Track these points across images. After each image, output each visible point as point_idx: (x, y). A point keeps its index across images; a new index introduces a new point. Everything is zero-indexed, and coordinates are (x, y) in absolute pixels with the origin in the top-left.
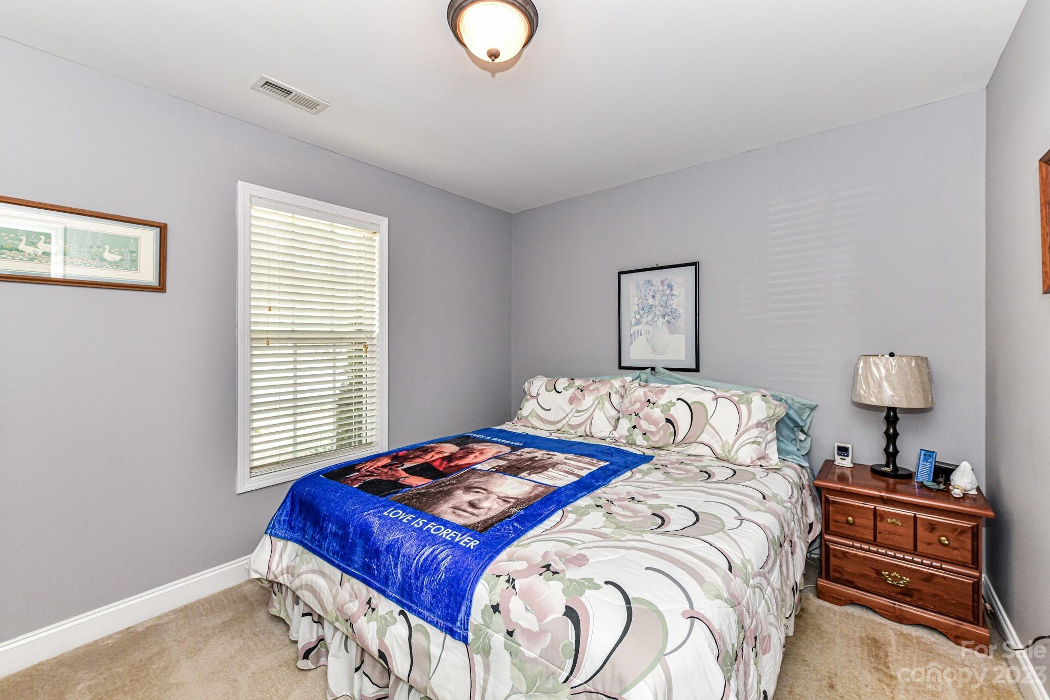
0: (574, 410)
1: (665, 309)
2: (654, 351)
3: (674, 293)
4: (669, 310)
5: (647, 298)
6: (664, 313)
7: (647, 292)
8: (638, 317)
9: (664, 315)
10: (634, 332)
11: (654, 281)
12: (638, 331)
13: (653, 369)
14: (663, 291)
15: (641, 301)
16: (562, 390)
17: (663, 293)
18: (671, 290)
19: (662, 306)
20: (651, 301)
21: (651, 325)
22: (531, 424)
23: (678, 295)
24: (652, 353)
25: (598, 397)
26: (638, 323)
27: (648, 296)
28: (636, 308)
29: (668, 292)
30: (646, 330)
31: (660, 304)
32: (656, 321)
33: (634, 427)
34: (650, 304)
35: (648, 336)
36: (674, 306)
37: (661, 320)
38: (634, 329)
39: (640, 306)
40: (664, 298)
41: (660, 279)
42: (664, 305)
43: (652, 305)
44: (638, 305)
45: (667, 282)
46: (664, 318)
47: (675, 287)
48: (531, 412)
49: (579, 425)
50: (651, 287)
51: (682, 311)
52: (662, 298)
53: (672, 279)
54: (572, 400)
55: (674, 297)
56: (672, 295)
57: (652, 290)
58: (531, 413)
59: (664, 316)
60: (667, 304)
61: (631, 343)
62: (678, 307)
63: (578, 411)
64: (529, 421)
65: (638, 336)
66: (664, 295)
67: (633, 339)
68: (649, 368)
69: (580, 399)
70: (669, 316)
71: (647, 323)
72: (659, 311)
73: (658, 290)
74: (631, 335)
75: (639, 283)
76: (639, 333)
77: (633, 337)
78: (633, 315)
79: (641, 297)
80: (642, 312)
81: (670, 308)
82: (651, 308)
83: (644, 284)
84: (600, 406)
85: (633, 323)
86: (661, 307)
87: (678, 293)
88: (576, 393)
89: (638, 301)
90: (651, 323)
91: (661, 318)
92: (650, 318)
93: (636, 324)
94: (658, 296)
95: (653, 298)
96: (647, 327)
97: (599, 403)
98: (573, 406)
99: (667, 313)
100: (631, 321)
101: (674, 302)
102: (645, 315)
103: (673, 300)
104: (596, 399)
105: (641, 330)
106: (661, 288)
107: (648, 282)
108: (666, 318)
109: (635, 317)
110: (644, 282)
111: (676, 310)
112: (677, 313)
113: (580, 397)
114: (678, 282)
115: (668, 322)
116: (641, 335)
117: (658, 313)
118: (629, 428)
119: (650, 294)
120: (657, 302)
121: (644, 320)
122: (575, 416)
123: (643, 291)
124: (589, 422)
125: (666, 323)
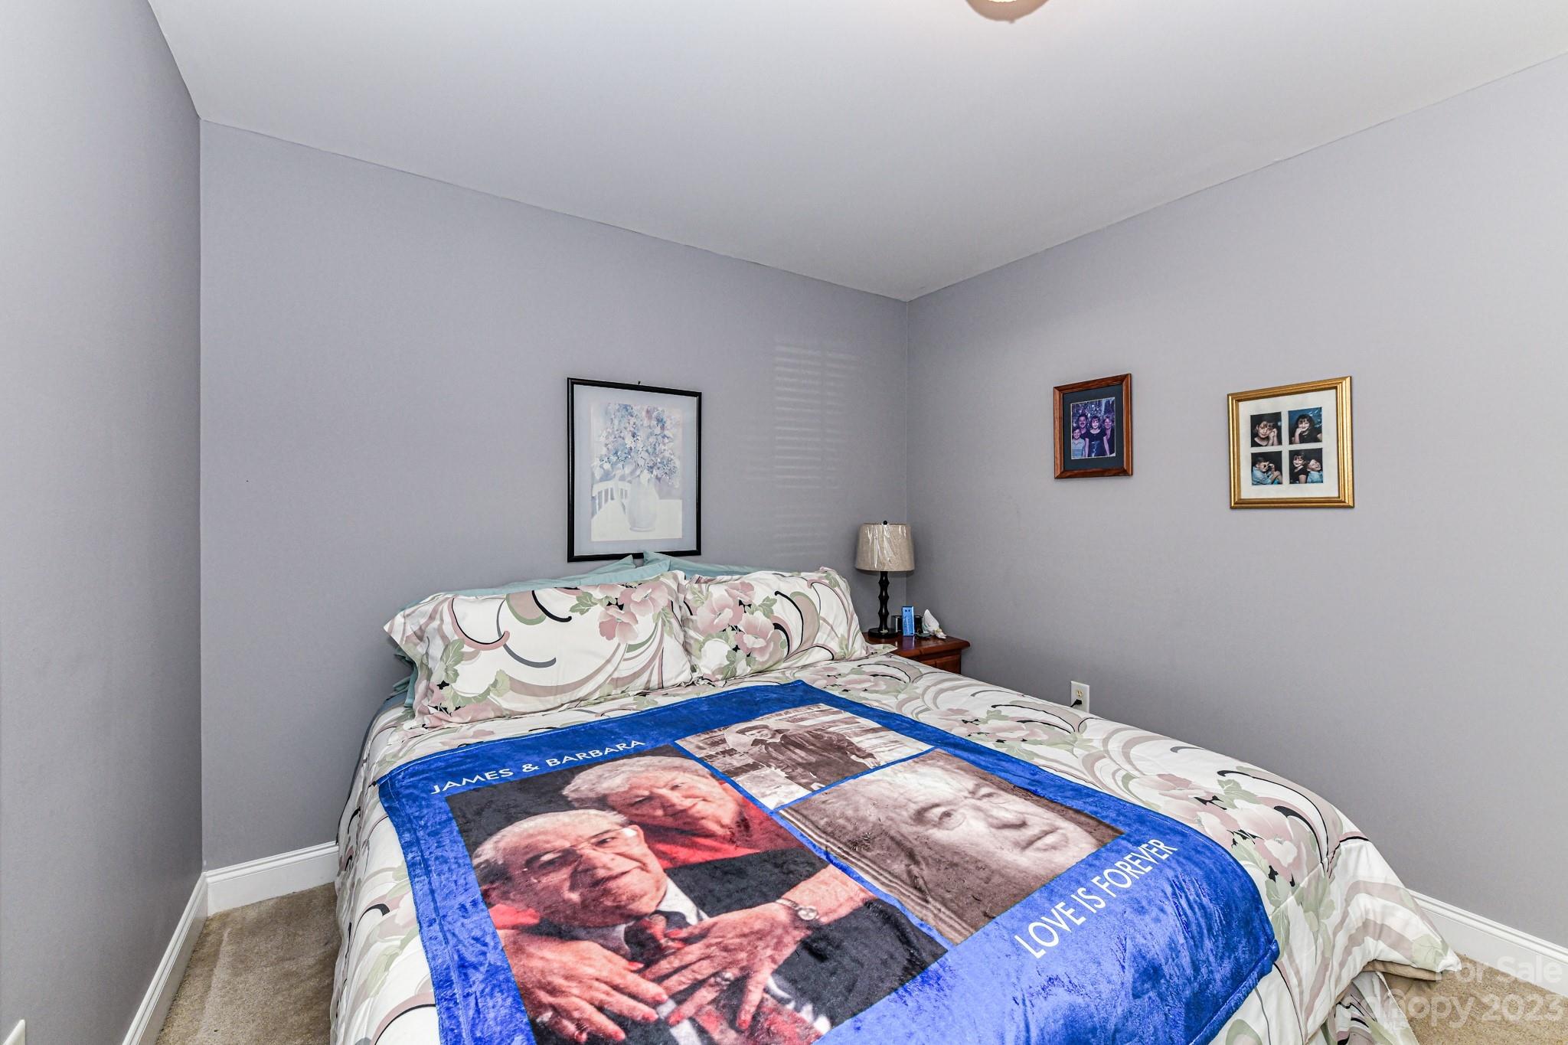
0: (623, 647)
1: (653, 458)
2: (634, 525)
3: (666, 433)
4: (659, 460)
5: (622, 435)
6: (651, 464)
7: (622, 425)
8: (607, 466)
9: (652, 467)
10: (600, 493)
11: (635, 408)
12: (607, 491)
13: (638, 556)
14: (650, 427)
15: (611, 438)
16: (571, 614)
17: (650, 430)
18: (663, 428)
19: (647, 451)
20: (629, 441)
21: (630, 482)
22: (499, 708)
23: (671, 436)
24: (631, 529)
25: (660, 613)
26: (607, 476)
27: (624, 430)
28: (604, 451)
29: (658, 430)
30: (622, 489)
31: (645, 449)
32: (639, 476)
33: (736, 649)
34: (628, 446)
35: (625, 502)
36: (667, 454)
37: (646, 475)
38: (599, 487)
39: (610, 446)
40: (652, 440)
41: (646, 408)
42: (650, 450)
43: (631, 449)
44: (606, 445)
45: (655, 414)
46: (652, 472)
47: (668, 425)
48: (496, 681)
49: (636, 675)
50: (630, 418)
51: (678, 463)
52: (648, 438)
53: (663, 411)
54: (607, 630)
55: (666, 440)
56: (664, 437)
57: (632, 423)
58: (494, 685)
59: (651, 469)
60: (655, 449)
61: (593, 514)
62: (672, 457)
63: (631, 648)
64: (491, 703)
65: (606, 501)
66: (651, 434)
67: (597, 507)
68: (628, 554)
69: (628, 624)
70: (659, 468)
71: (622, 478)
72: (643, 458)
73: (642, 425)
74: (593, 498)
75: (610, 407)
76: (609, 495)
77: (597, 501)
78: (597, 462)
79: (613, 431)
80: (614, 459)
81: (661, 456)
82: (629, 453)
83: (618, 410)
84: (667, 628)
85: (598, 477)
86: (647, 454)
87: (673, 435)
88: (609, 612)
89: (607, 438)
90: (629, 479)
91: (646, 471)
92: (627, 470)
93: (602, 480)
94: (642, 435)
95: (634, 437)
96: (625, 486)
97: (664, 624)
98: (616, 640)
99: (655, 464)
100: (593, 474)
101: (666, 448)
102: (620, 465)
103: (664, 444)
104: (658, 618)
105: (612, 490)
106: (646, 422)
107: (626, 407)
108: (655, 472)
109: (601, 467)
110: (617, 407)
111: (670, 460)
112: (671, 465)
113: (626, 620)
114: (673, 417)
115: (658, 479)
116: (612, 499)
117: (641, 462)
118: (729, 651)
119: (628, 429)
120: (640, 445)
121: (619, 473)
122: (626, 660)
123: (616, 422)
124: (657, 662)
125: (654, 480)
